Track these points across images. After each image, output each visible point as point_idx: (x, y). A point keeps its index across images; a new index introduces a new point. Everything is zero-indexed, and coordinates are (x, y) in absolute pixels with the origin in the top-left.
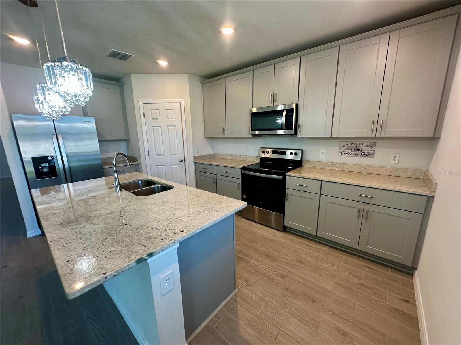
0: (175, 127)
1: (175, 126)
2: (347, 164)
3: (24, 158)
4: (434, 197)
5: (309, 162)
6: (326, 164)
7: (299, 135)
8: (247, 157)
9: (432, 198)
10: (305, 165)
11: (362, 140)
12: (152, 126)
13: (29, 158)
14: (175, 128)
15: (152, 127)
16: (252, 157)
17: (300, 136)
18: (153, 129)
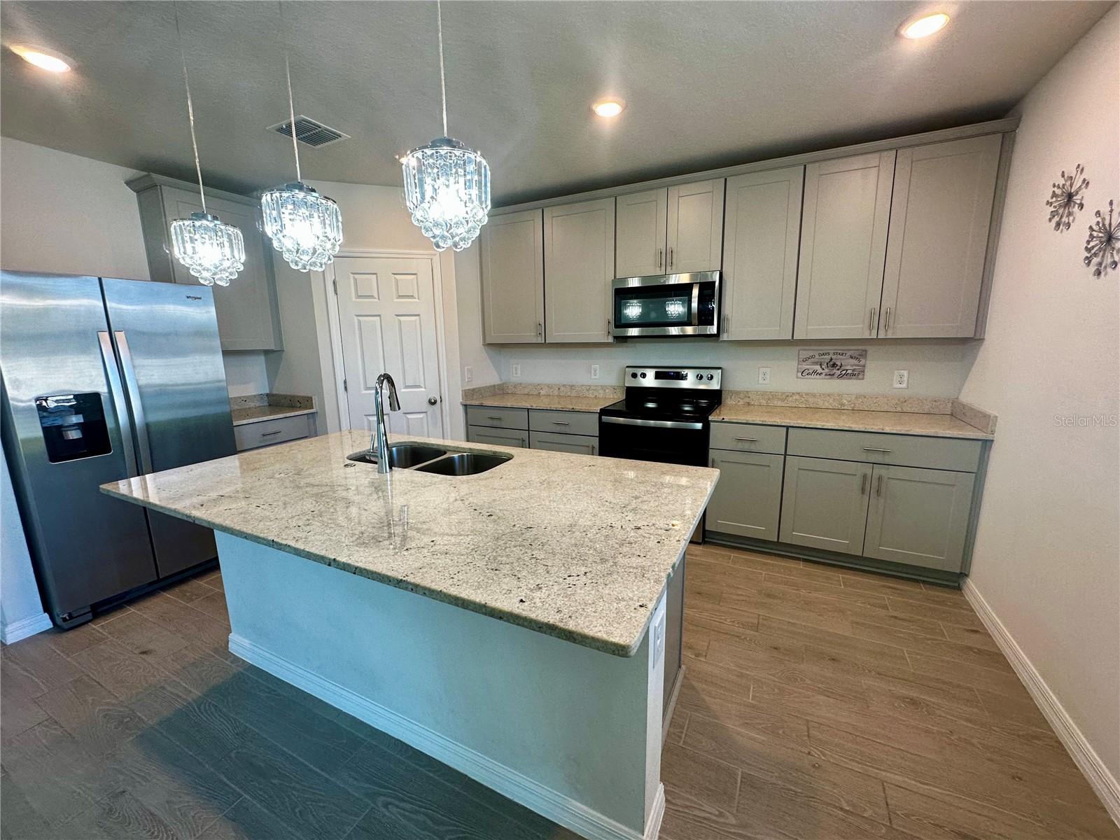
0: (417, 317)
1: (419, 315)
2: (814, 395)
3: (14, 399)
4: (992, 441)
5: (738, 393)
6: (772, 396)
7: (724, 337)
8: (589, 388)
9: (988, 443)
10: (728, 401)
11: (847, 345)
12: (357, 316)
13: (30, 401)
14: (418, 322)
15: (356, 318)
16: (604, 388)
17: (728, 338)
18: (359, 322)
